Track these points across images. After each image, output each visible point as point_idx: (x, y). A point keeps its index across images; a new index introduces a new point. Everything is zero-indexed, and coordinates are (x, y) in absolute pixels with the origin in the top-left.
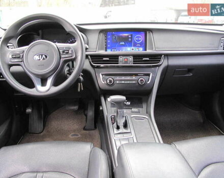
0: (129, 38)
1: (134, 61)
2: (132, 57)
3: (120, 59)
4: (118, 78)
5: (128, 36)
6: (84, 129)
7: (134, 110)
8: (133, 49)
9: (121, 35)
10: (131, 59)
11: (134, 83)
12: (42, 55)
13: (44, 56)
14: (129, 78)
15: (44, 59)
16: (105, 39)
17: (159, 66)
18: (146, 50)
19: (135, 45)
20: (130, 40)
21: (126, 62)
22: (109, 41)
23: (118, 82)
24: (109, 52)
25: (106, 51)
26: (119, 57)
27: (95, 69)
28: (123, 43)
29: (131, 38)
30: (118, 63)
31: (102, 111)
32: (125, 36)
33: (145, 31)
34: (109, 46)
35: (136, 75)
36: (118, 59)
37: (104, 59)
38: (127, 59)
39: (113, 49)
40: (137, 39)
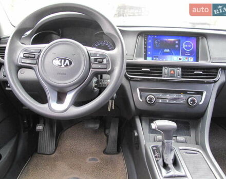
0: (176, 44)
1: (182, 75)
2: (180, 69)
3: (165, 70)
4: (161, 95)
5: (174, 42)
6: (105, 152)
7: (180, 138)
8: (180, 59)
9: (166, 39)
10: (179, 71)
11: (182, 104)
13: (67, 62)
14: (175, 96)
15: (67, 65)
16: (145, 45)
19: (183, 54)
20: (177, 46)
21: (172, 76)
22: (149, 47)
23: (160, 101)
24: (149, 60)
25: (146, 59)
26: (164, 68)
27: (131, 82)
28: (168, 50)
29: (179, 44)
30: (161, 76)
31: (138, 138)
32: (171, 41)
33: (198, 36)
34: (149, 53)
35: (185, 92)
36: (162, 70)
37: (143, 69)
38: (174, 71)
39: (154, 57)
40: (186, 46)
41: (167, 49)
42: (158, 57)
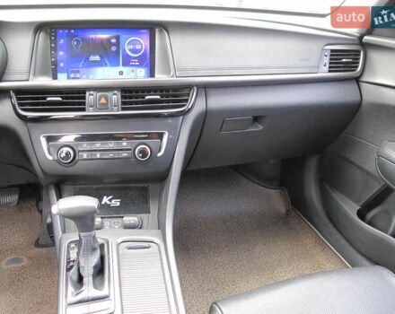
0: (112, 44)
1: (123, 103)
2: (119, 94)
3: (90, 98)
5: (108, 40)
6: (37, 244)
8: (121, 73)
9: (93, 36)
10: (116, 97)
11: (125, 158)
14: (111, 145)
16: (52, 49)
17: (184, 113)
18: (152, 74)
19: (126, 64)
20: (114, 49)
21: (104, 106)
22: (61, 53)
23: (85, 156)
24: (63, 81)
25: (55, 77)
26: (87, 93)
28: (97, 58)
29: (118, 44)
30: (84, 110)
32: (102, 41)
34: (62, 65)
35: (129, 137)
36: (84, 98)
37: (48, 99)
38: (106, 99)
39: (72, 72)
40: (131, 47)
41: (95, 54)
42: (78, 72)
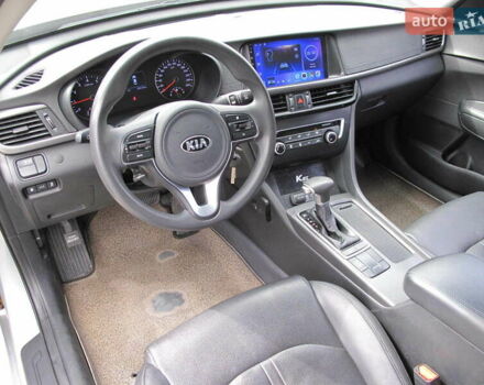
0: (296, 53)
1: (313, 101)
2: (310, 94)
3: (290, 100)
4: (290, 138)
5: (292, 49)
6: (176, 236)
8: (304, 76)
9: (280, 47)
10: (308, 97)
11: (318, 144)
12: (199, 139)
13: (203, 141)
14: (308, 135)
15: (204, 147)
16: (252, 62)
18: (327, 77)
19: (307, 67)
21: (301, 106)
22: (259, 64)
23: (291, 147)
26: (287, 97)
28: (286, 65)
29: (299, 52)
30: (286, 110)
32: (288, 49)
33: (323, 38)
35: (319, 127)
36: (285, 100)
38: (302, 99)
40: (309, 53)
41: (284, 62)
42: (273, 79)
